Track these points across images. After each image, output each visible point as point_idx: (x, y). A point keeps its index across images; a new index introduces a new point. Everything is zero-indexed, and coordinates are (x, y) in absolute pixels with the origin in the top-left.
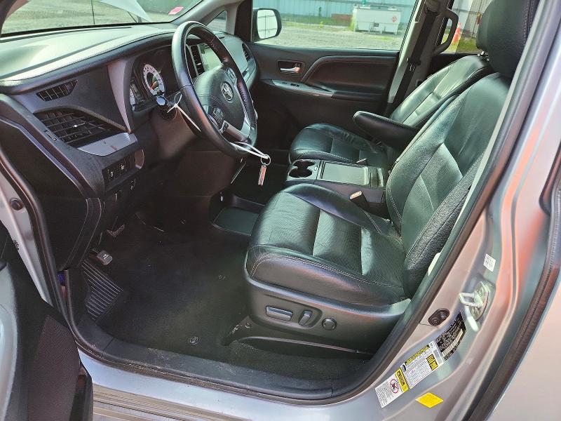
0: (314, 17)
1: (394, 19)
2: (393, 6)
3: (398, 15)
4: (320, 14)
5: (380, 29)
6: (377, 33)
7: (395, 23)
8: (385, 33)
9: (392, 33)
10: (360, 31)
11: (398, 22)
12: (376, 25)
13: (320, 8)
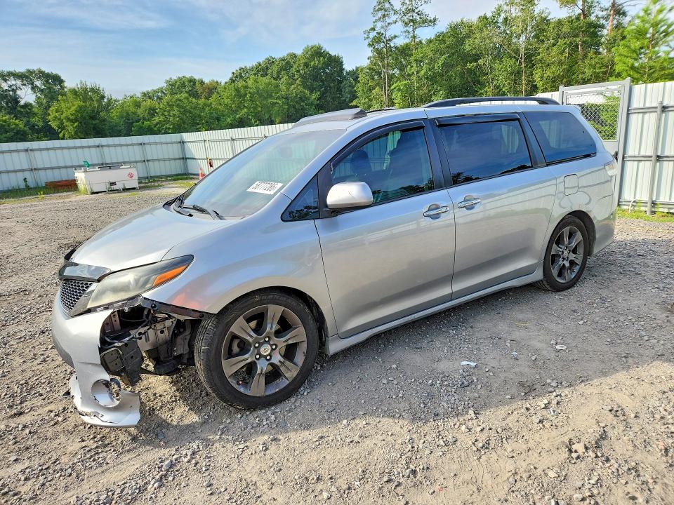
0: (19, 189)
1: (131, 176)
2: (125, 163)
3: (134, 171)
4: (27, 186)
5: (119, 186)
6: (118, 191)
7: (133, 178)
8: (125, 190)
9: (134, 189)
10: (97, 193)
11: (136, 177)
12: (114, 184)
13: (25, 179)
